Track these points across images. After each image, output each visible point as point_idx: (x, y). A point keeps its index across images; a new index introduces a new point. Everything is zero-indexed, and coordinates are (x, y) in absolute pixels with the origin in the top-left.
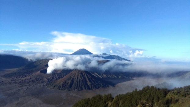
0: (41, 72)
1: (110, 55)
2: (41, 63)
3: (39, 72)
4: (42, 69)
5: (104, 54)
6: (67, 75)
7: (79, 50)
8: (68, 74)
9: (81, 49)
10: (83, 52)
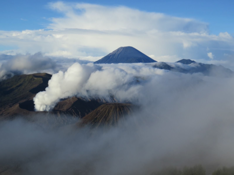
0: (22, 106)
1: (200, 64)
2: (21, 85)
3: (17, 105)
4: (24, 101)
5: (183, 61)
6: (86, 116)
7: (118, 50)
8: (90, 114)
9: (121, 48)
10: (128, 55)
